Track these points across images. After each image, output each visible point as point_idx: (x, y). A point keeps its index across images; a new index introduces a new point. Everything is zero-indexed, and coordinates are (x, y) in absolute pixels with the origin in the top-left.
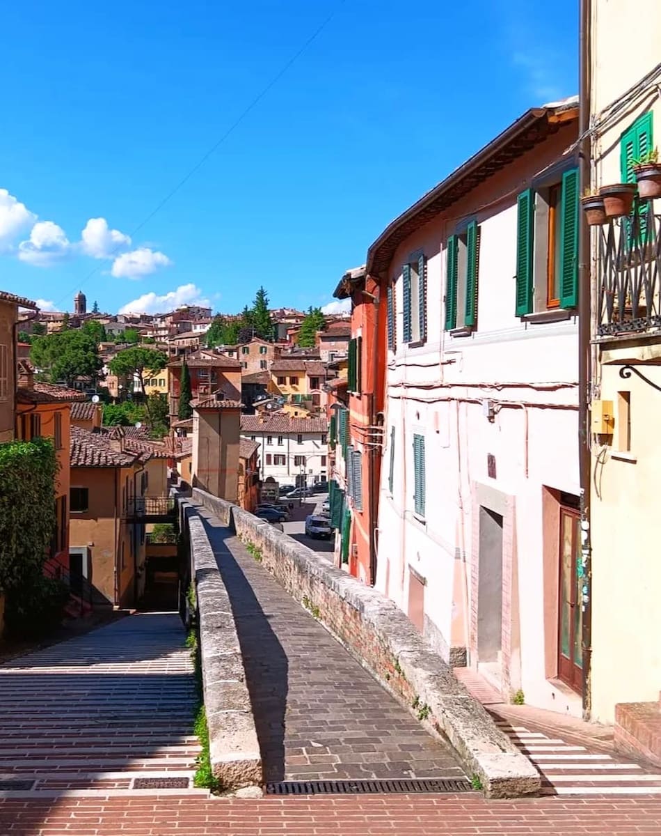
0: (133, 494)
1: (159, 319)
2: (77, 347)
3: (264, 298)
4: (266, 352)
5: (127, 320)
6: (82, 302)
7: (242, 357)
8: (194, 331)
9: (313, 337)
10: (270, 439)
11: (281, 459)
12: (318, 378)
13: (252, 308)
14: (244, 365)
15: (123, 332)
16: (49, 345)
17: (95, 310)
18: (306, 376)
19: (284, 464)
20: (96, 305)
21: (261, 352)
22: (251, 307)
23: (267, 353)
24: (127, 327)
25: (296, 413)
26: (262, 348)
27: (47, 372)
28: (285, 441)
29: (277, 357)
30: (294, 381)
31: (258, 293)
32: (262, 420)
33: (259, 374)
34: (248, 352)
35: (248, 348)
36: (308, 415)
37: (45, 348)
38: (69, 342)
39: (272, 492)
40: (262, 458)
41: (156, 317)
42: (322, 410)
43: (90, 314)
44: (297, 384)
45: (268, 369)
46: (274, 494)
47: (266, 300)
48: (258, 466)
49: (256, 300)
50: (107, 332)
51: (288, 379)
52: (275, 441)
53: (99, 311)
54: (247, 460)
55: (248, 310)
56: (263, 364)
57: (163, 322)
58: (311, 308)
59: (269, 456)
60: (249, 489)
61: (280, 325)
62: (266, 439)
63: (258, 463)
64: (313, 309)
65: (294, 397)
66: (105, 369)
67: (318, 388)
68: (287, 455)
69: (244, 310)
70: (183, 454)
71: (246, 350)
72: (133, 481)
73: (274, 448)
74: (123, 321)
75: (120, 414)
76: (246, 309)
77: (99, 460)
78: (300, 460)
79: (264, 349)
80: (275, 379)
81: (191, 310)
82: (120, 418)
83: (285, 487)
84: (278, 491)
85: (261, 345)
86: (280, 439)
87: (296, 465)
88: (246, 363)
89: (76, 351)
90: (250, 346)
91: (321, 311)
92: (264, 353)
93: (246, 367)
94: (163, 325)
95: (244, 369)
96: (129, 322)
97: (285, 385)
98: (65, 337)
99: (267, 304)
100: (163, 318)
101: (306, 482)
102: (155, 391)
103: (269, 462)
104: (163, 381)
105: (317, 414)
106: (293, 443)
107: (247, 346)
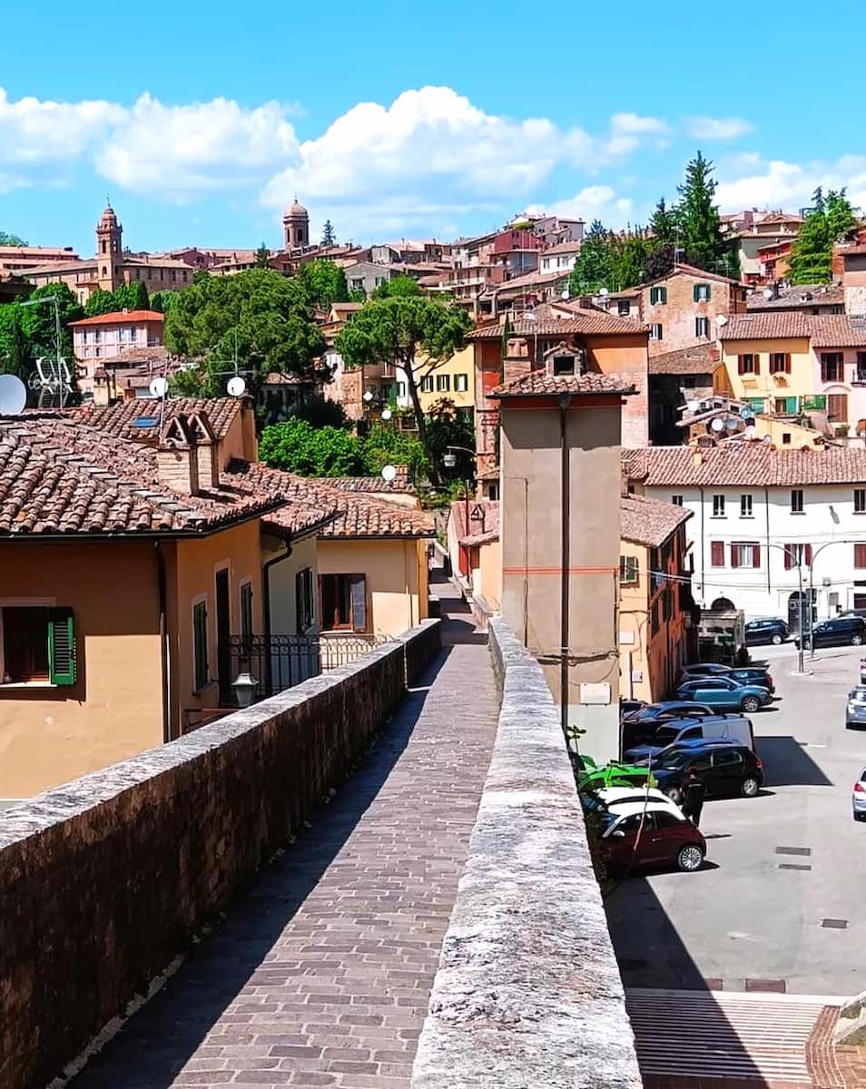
0: (257, 629)
1: (464, 252)
2: (266, 307)
3: (706, 180)
4: (708, 296)
5: (395, 257)
6: (299, 225)
7: (650, 310)
8: (544, 271)
9: (826, 262)
10: (719, 503)
11: (747, 554)
12: (841, 355)
13: (677, 203)
14: (655, 330)
15: (384, 283)
16: (203, 304)
17: (328, 241)
18: (811, 351)
19: (756, 563)
20: (329, 228)
21: (697, 297)
22: (675, 201)
23: (712, 301)
24: (394, 273)
25: (787, 438)
26: (697, 287)
27: (202, 367)
28: (758, 508)
29: (735, 309)
30: (780, 363)
31: (691, 169)
32: (698, 458)
33: (691, 351)
34: (664, 302)
35: (663, 290)
36: (816, 442)
37: (193, 311)
38: (247, 296)
39: (726, 634)
40: (699, 551)
41: (458, 247)
42: (852, 433)
43: (316, 247)
44: (788, 371)
45: (713, 337)
46: (731, 639)
47: (711, 183)
48: (687, 568)
49: (685, 184)
50: (350, 284)
51: (764, 360)
52: (733, 508)
53: (335, 242)
54: (653, 551)
55: (667, 209)
56: (703, 325)
57: (474, 258)
58: (819, 190)
59: (717, 547)
60: (663, 625)
61: (742, 240)
62: (709, 506)
63: (687, 560)
64: (825, 194)
65: (780, 402)
66: (333, 358)
67: (842, 378)
68: (763, 542)
69: (657, 210)
70: (486, 537)
71: (659, 296)
72: (257, 591)
73: (732, 526)
74: (386, 258)
75: (348, 451)
76: (662, 207)
77: (106, 515)
78: (798, 554)
79: (703, 291)
80: (732, 362)
81: (538, 226)
82: (349, 460)
83: (760, 624)
84: (743, 632)
85: (698, 280)
86: (746, 503)
87: (787, 565)
88: (660, 326)
89: (262, 315)
90: (669, 284)
91: (846, 199)
92: (703, 300)
93: (660, 337)
94: (475, 262)
95: (653, 338)
96: (399, 261)
97: (757, 372)
98: (238, 286)
99: (712, 193)
100: (473, 247)
101: (814, 610)
102: (444, 401)
103: (717, 560)
104: (462, 380)
105: (839, 442)
106: (781, 512)
107: (662, 284)
